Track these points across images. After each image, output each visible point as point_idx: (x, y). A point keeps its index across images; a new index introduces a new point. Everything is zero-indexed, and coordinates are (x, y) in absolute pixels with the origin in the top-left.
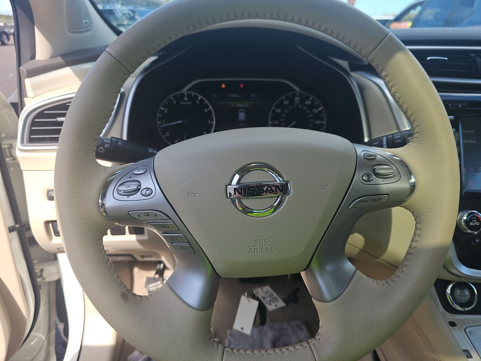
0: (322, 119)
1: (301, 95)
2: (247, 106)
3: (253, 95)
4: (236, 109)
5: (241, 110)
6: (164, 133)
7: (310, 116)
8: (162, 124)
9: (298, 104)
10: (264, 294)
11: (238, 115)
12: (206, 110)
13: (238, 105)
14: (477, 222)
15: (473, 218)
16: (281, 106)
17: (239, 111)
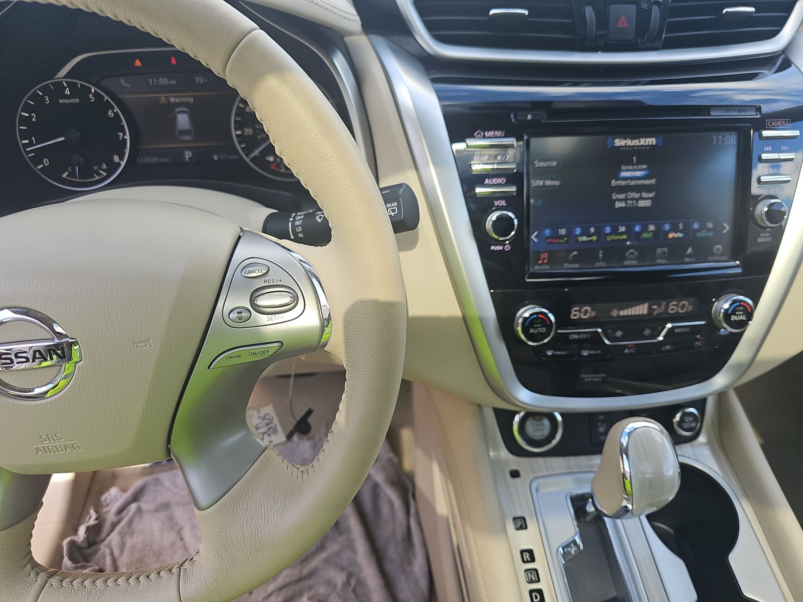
2: (191, 100)
3: (199, 79)
4: (170, 109)
5: (178, 110)
6: (37, 160)
8: (31, 144)
10: (259, 421)
11: (175, 118)
12: (111, 114)
13: (172, 100)
14: (541, 327)
15: (535, 321)
17: (176, 111)
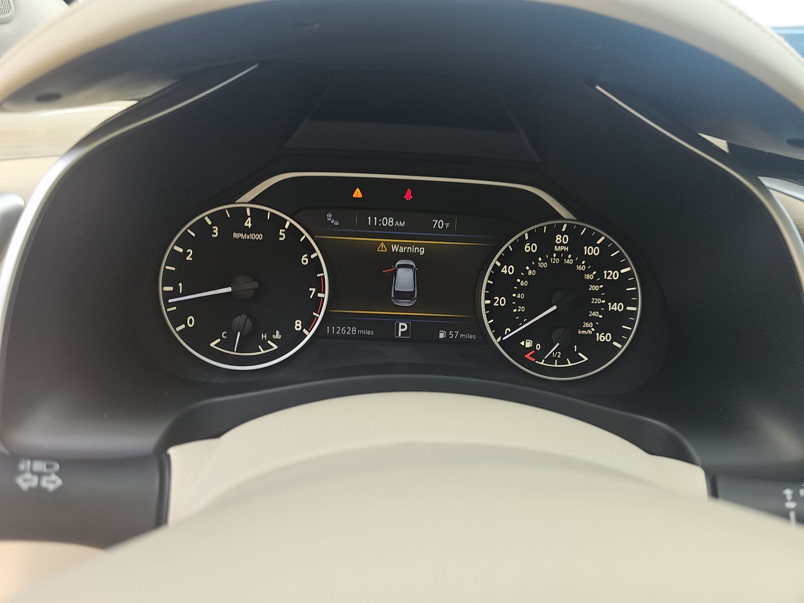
0: (628, 299)
1: (572, 231)
2: (422, 251)
3: (439, 223)
6: (178, 319)
7: (595, 288)
8: (175, 294)
9: (562, 255)
12: (305, 260)
13: (394, 248)
16: (515, 257)
17: (397, 264)
